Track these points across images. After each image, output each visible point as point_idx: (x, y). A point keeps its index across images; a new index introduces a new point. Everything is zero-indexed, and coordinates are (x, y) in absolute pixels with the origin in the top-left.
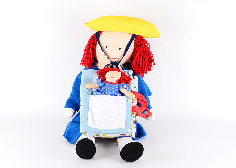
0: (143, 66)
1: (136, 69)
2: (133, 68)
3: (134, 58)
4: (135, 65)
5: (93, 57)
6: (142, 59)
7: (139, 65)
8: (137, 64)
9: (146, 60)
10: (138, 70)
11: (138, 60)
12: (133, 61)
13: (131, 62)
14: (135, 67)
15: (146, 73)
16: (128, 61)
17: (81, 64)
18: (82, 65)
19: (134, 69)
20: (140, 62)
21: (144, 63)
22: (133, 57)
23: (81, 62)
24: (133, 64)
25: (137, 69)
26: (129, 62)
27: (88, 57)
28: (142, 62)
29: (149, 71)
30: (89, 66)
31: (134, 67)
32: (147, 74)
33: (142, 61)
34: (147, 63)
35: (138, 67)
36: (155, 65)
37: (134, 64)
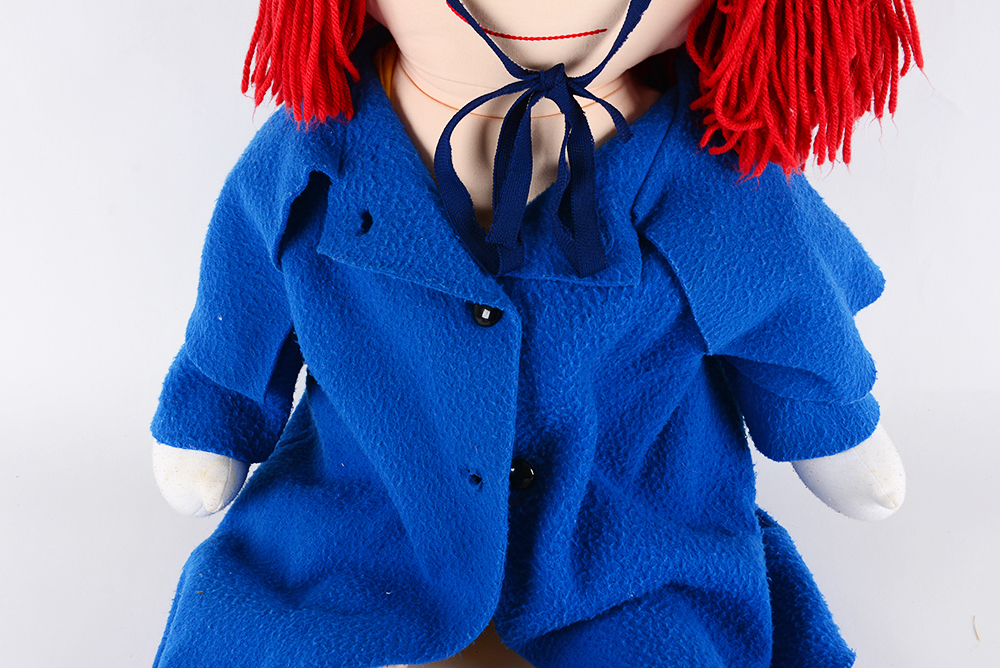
0: (818, 88)
1: (747, 120)
2: (724, 122)
3: (724, 17)
4: (741, 85)
5: (349, 23)
6: (802, 26)
7: (778, 87)
8: (761, 76)
9: (845, 31)
10: (762, 134)
11: (771, 38)
12: (726, 59)
13: (700, 52)
14: (738, 108)
15: (839, 153)
16: (673, 44)
17: (245, 89)
18: (259, 100)
19: (733, 128)
20: (791, 53)
21: (824, 59)
22: (725, 10)
23: (246, 71)
24: (724, 83)
25: (754, 126)
26: (682, 48)
27: (299, 31)
28: (803, 54)
29: (869, 116)
30: (314, 103)
31: (733, 101)
32: (846, 158)
33: (802, 45)
34: (855, 65)
35: (766, 100)
36: (920, 64)
37: (730, 83)
